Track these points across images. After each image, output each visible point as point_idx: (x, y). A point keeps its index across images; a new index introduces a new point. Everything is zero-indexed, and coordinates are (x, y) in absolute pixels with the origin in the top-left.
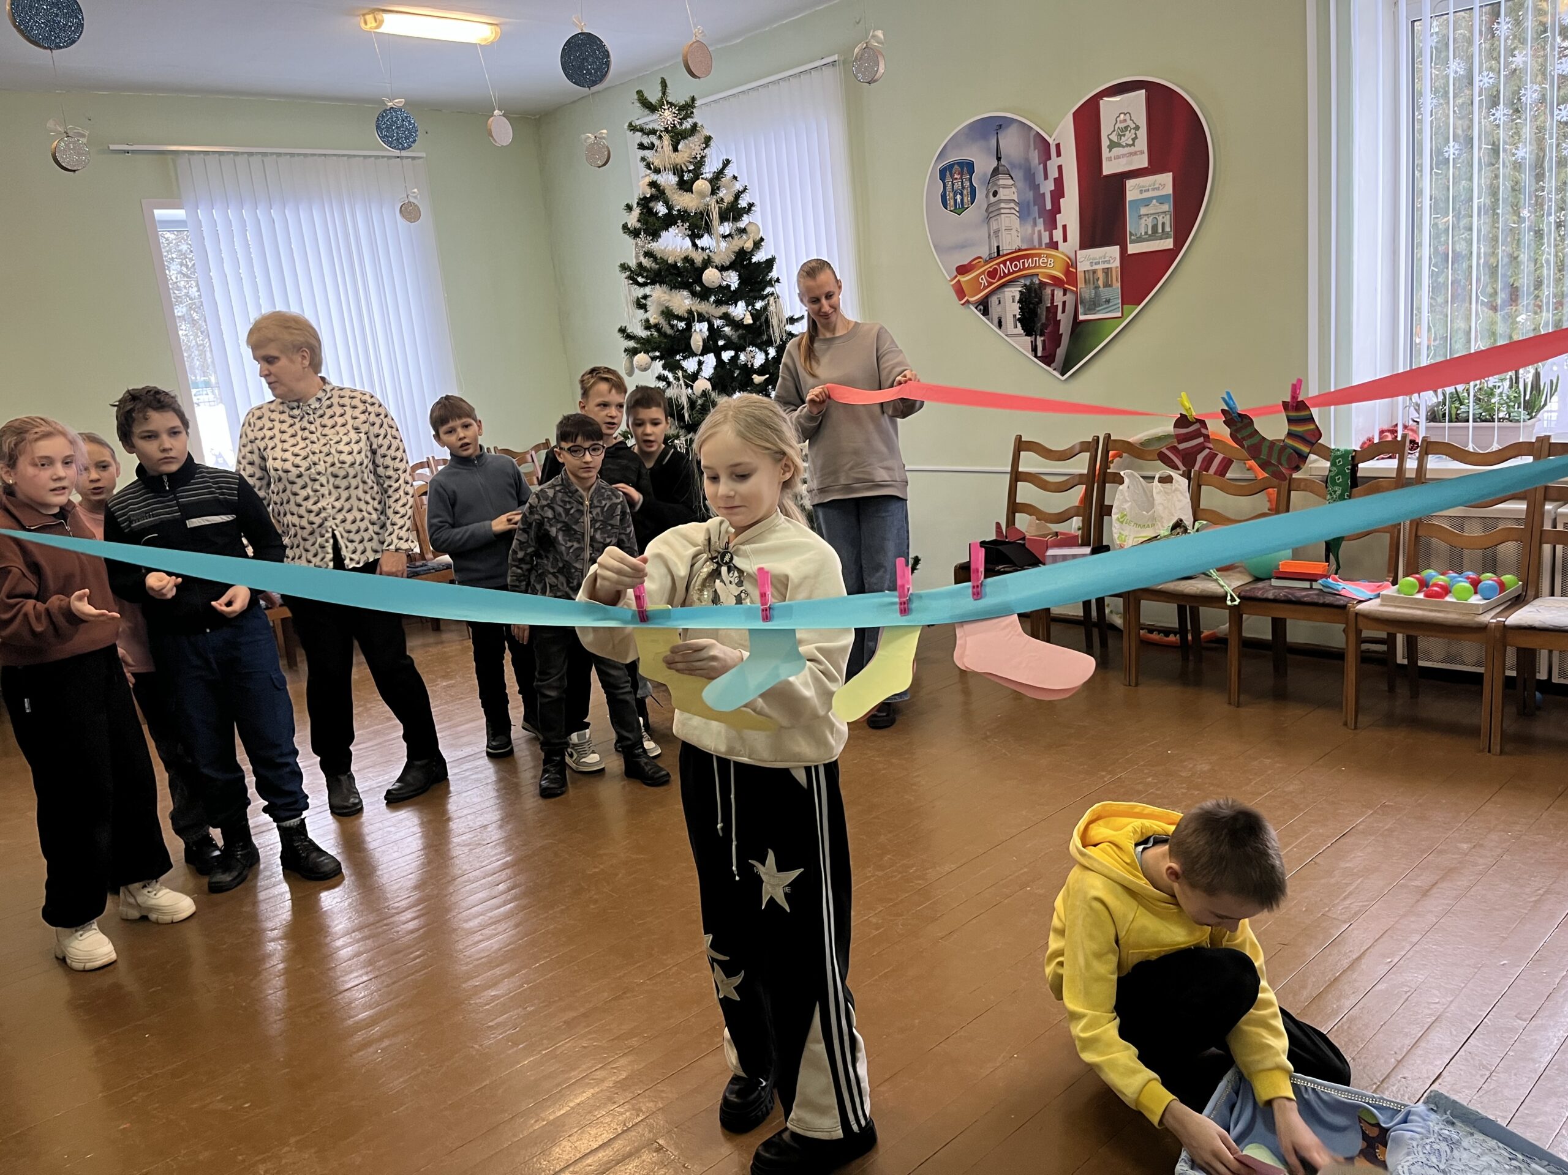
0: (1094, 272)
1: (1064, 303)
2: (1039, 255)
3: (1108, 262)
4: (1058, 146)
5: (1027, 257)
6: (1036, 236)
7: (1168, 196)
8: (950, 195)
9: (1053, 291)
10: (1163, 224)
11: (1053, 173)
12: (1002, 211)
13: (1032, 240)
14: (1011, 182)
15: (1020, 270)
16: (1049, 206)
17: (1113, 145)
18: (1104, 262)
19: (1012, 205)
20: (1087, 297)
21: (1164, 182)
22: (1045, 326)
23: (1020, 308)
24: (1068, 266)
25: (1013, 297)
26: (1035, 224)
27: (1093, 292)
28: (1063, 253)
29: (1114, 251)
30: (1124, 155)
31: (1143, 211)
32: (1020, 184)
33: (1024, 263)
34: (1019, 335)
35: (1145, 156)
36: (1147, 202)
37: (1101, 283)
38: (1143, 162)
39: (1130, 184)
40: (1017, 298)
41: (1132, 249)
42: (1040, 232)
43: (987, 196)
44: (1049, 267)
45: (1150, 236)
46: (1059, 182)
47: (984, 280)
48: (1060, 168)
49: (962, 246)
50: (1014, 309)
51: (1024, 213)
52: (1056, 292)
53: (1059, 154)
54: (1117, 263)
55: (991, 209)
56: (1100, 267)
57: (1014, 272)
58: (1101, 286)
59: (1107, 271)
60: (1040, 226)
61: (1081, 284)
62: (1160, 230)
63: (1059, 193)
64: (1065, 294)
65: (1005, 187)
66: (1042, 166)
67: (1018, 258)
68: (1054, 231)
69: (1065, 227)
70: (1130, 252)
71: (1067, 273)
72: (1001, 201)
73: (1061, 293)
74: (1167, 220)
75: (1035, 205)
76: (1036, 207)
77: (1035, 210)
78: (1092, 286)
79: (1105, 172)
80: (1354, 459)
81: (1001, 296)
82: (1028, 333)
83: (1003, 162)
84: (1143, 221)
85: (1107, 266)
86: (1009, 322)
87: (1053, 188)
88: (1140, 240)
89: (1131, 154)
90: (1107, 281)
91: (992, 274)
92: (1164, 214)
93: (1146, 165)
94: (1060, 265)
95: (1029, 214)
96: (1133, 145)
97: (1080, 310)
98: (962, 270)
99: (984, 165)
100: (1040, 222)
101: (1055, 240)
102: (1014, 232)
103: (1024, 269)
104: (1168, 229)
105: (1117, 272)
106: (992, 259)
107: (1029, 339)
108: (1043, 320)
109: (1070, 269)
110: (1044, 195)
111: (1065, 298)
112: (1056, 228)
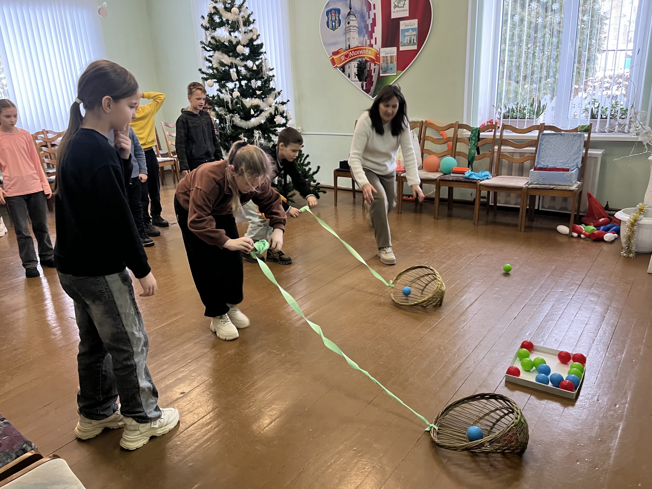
0: (387, 57)
1: (375, 69)
2: (365, 49)
3: (392, 53)
4: (374, 5)
5: (361, 49)
6: (364, 41)
7: (416, 28)
8: (330, 22)
9: (370, 64)
10: (414, 39)
11: (372, 16)
12: (351, 30)
13: (363, 43)
14: (355, 19)
15: (358, 55)
16: (370, 30)
17: (395, 6)
18: (391, 53)
19: (355, 28)
20: (384, 67)
21: (414, 23)
22: (366, 78)
23: (357, 70)
24: (377, 54)
25: (355, 66)
26: (364, 36)
27: (386, 65)
28: (375, 49)
29: (395, 49)
30: (400, 11)
32: (358, 20)
33: (359, 52)
34: (356, 81)
35: (408, 12)
36: (408, 30)
37: (389, 62)
38: (407, 14)
39: (402, 22)
40: (356, 66)
41: (402, 49)
42: (366, 40)
43: (345, 24)
44: (369, 54)
45: (408, 44)
46: (374, 20)
47: (343, 58)
48: (375, 14)
49: (334, 44)
50: (355, 70)
51: (360, 33)
53: (374, 9)
54: (396, 54)
55: (347, 29)
56: (389, 55)
57: (355, 55)
59: (391, 57)
60: (366, 38)
61: (381, 61)
62: (412, 42)
63: (374, 24)
64: (375, 65)
65: (353, 20)
66: (368, 13)
67: (357, 50)
69: (376, 38)
70: (401, 50)
71: (376, 57)
72: (351, 26)
73: (373, 65)
74: (415, 38)
75: (364, 29)
77: (364, 31)
78: (386, 63)
79: (392, 17)
80: (478, 131)
81: (350, 65)
82: (360, 81)
83: (352, 10)
84: (406, 38)
85: (391, 55)
86: (353, 75)
87: (372, 22)
88: (404, 45)
89: (402, 11)
90: (392, 61)
91: (347, 56)
92: (413, 35)
93: (408, 15)
94: (373, 53)
95: (362, 32)
96: (403, 7)
97: (381, 72)
98: (335, 53)
99: (344, 11)
100: (366, 36)
101: (372, 43)
102: (356, 39)
104: (415, 42)
105: (395, 58)
106: (347, 50)
107: (360, 83)
108: (366, 76)
109: (377, 55)
110: (368, 25)
111: (375, 67)
112: (372, 39)
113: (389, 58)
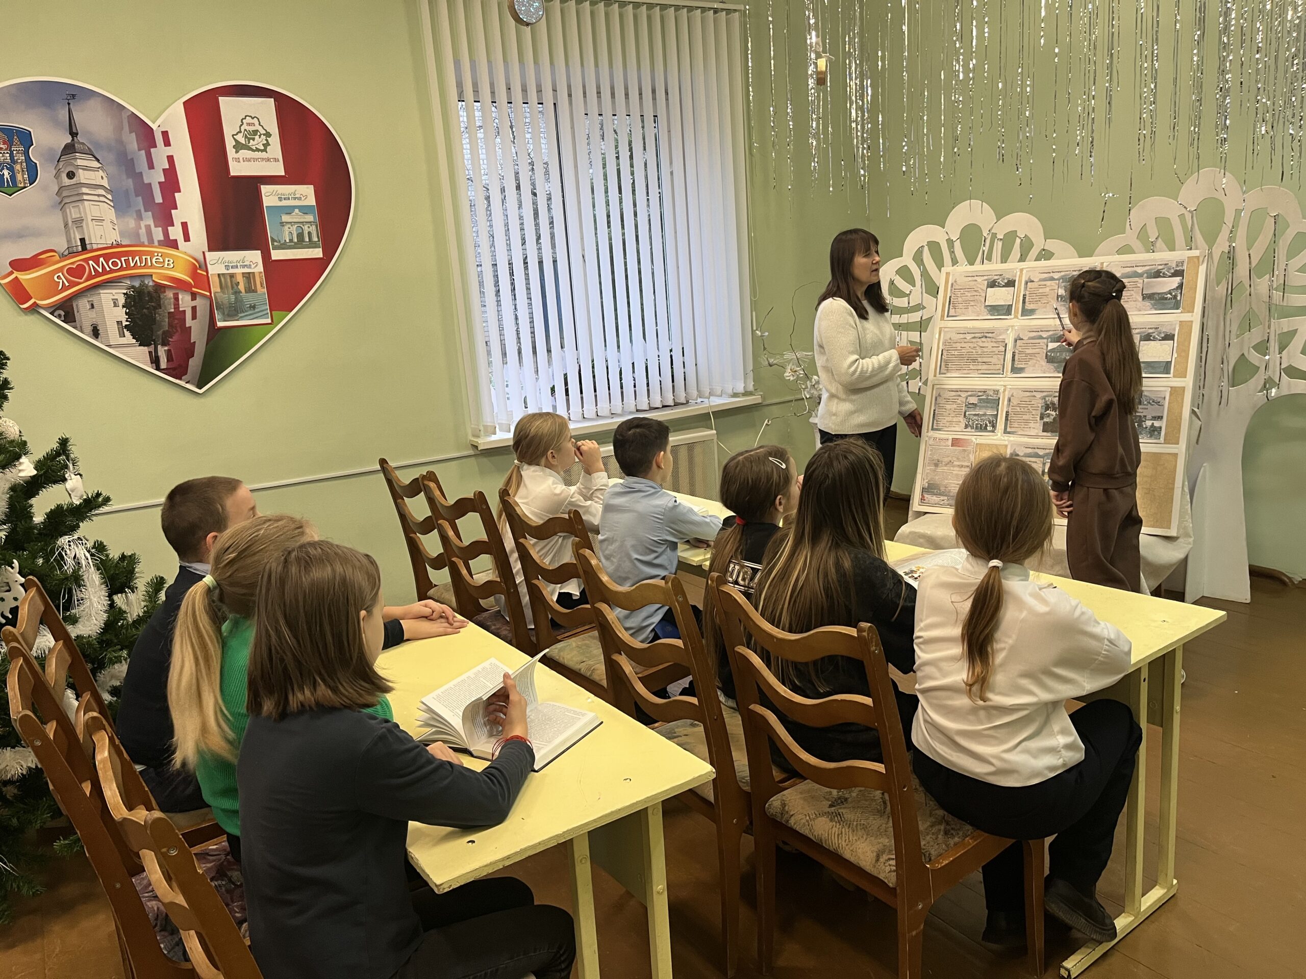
0: (232, 276)
1: (194, 309)
2: (151, 254)
3: (249, 267)
4: (165, 134)
5: (133, 254)
6: (143, 231)
7: (311, 206)
9: (176, 295)
10: (309, 233)
11: (162, 164)
12: (85, 197)
13: (138, 235)
14: (96, 164)
15: (122, 268)
16: (159, 199)
17: (238, 146)
18: (244, 266)
19: (102, 192)
20: (226, 302)
21: (306, 194)
22: (168, 334)
23: (126, 313)
24: (195, 269)
25: (114, 301)
26: (140, 217)
27: (233, 297)
28: (185, 253)
29: (255, 256)
30: (255, 160)
31: (285, 218)
32: (112, 169)
33: (127, 261)
34: (129, 345)
35: (281, 164)
36: (289, 210)
37: (241, 287)
38: (278, 170)
39: (265, 189)
40: (122, 300)
41: (276, 255)
42: (148, 228)
43: (57, 176)
44: (167, 267)
45: (295, 243)
46: (171, 174)
47: (62, 279)
48: (170, 159)
50: (121, 314)
51: (121, 204)
52: (180, 297)
53: (167, 143)
54: (260, 268)
55: (65, 194)
56: (240, 271)
57: (112, 271)
58: (243, 291)
59: (248, 277)
60: (148, 221)
61: (215, 287)
62: (307, 239)
63: (171, 186)
64: (193, 299)
65: (87, 169)
66: (143, 152)
67: (119, 255)
68: (170, 228)
69: (185, 225)
70: (274, 258)
71: (194, 274)
72: (81, 185)
73: (188, 297)
74: (313, 229)
75: (137, 196)
76: (140, 198)
77: (138, 201)
78: (231, 291)
79: (233, 172)
81: (95, 299)
82: (143, 342)
83: (81, 139)
84: (286, 228)
85: (246, 270)
86: (112, 331)
87: (163, 180)
88: (283, 246)
89: (263, 159)
90: (250, 287)
91: (76, 272)
92: (309, 224)
93: (282, 173)
94: (183, 266)
95: (128, 206)
96: (265, 150)
97: (217, 316)
98: (19, 265)
99: (48, 139)
100: (147, 216)
101: (171, 238)
102: (107, 225)
103: (128, 267)
104: (315, 239)
105: (261, 278)
107: (145, 349)
108: (166, 328)
109: (198, 270)
110: (150, 184)
111: (194, 303)
112: (173, 225)
113: (240, 279)
